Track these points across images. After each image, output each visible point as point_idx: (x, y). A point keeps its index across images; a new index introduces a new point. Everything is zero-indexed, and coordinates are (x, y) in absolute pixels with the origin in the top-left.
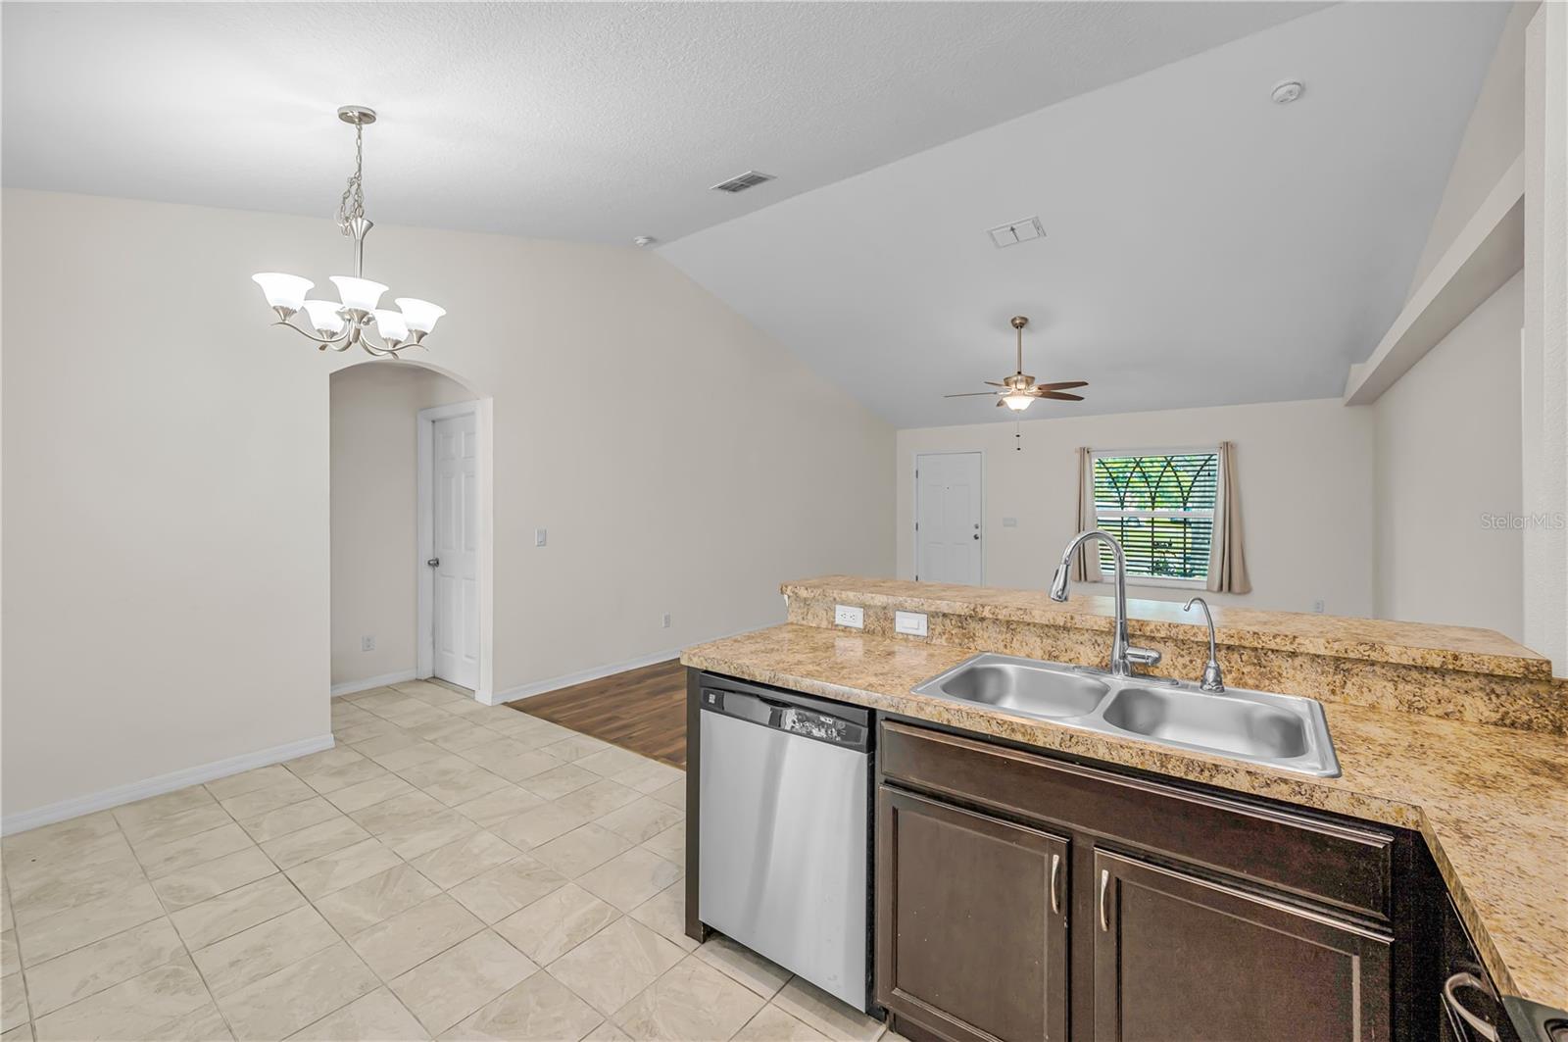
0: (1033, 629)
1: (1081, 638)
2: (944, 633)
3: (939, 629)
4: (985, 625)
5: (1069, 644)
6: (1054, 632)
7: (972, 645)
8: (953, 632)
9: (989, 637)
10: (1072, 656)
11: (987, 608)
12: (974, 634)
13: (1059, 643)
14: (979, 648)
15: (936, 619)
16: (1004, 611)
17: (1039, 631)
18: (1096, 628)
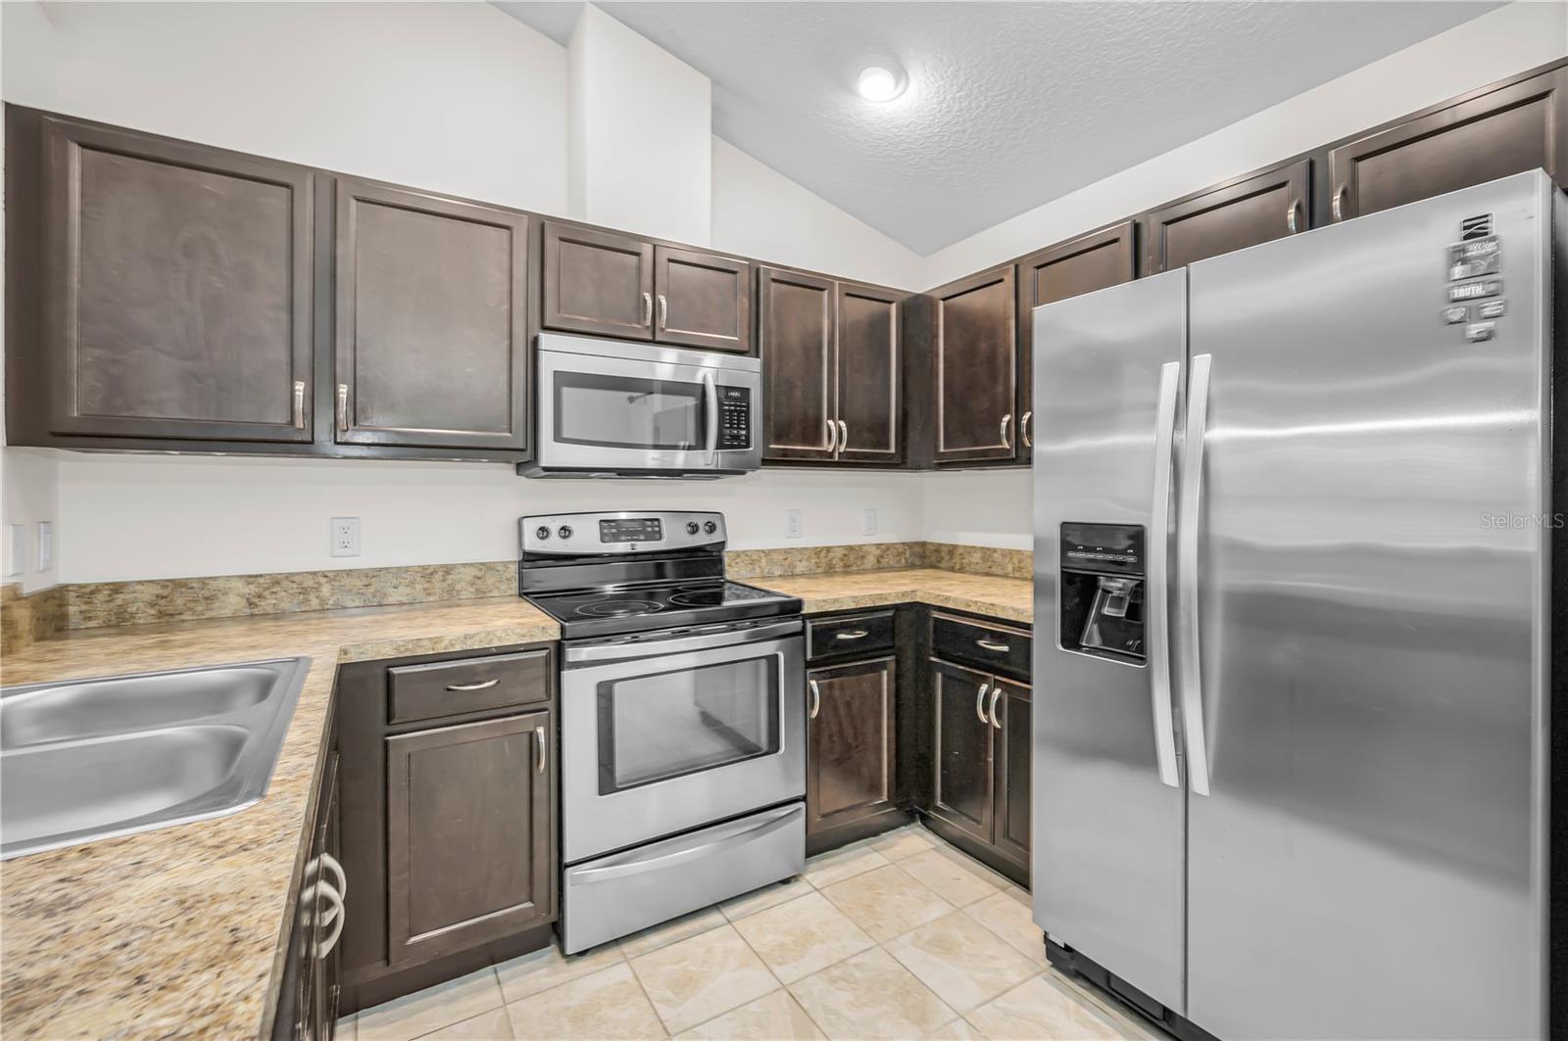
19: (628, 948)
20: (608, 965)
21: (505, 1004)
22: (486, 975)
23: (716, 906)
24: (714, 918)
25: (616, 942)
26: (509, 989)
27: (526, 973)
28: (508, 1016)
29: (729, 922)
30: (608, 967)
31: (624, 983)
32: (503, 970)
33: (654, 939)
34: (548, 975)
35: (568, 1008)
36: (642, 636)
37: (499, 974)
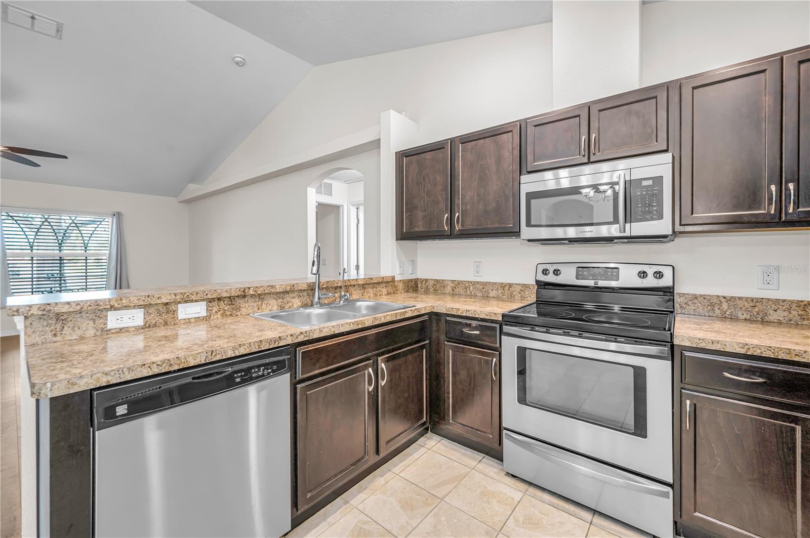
0: (272, 296)
1: (294, 295)
2: (219, 311)
3: (215, 309)
4: (246, 299)
5: (289, 299)
6: (282, 295)
7: (239, 313)
8: (226, 309)
9: (249, 306)
10: (290, 304)
11: (252, 289)
12: (240, 306)
13: (284, 300)
14: (244, 313)
15: (213, 303)
16: (261, 289)
17: (275, 296)
18: (302, 289)
19: (532, 490)
20: (517, 488)
21: (473, 469)
22: (480, 456)
23: (595, 512)
24: (588, 516)
25: (531, 484)
26: (480, 466)
27: (491, 466)
28: (470, 472)
29: (591, 523)
30: (515, 489)
31: (513, 499)
32: (486, 459)
33: (547, 497)
34: (495, 472)
35: (485, 488)
36: (537, 328)
37: (484, 459)
